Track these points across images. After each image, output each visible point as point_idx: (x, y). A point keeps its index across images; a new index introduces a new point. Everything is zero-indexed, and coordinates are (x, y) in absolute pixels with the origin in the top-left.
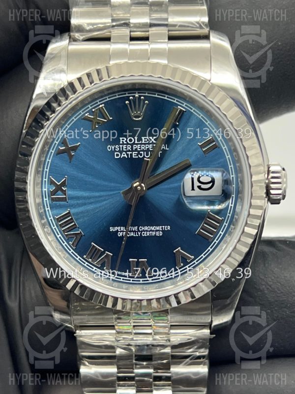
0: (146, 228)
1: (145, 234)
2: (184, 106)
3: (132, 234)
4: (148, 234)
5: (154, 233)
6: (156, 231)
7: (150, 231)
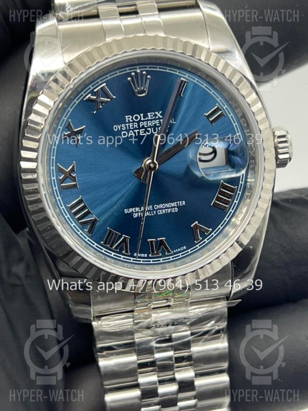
0: (161, 206)
1: (160, 213)
2: (186, 77)
3: (148, 214)
5: (169, 210)
6: (172, 208)
7: (165, 208)
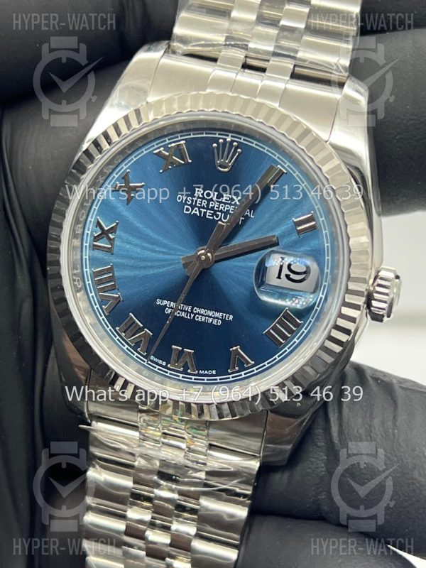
1: (199, 319)
2: (286, 166)
3: (183, 314)
4: (203, 320)
5: (210, 320)
6: (214, 318)
7: (207, 316)
